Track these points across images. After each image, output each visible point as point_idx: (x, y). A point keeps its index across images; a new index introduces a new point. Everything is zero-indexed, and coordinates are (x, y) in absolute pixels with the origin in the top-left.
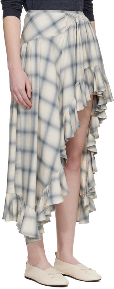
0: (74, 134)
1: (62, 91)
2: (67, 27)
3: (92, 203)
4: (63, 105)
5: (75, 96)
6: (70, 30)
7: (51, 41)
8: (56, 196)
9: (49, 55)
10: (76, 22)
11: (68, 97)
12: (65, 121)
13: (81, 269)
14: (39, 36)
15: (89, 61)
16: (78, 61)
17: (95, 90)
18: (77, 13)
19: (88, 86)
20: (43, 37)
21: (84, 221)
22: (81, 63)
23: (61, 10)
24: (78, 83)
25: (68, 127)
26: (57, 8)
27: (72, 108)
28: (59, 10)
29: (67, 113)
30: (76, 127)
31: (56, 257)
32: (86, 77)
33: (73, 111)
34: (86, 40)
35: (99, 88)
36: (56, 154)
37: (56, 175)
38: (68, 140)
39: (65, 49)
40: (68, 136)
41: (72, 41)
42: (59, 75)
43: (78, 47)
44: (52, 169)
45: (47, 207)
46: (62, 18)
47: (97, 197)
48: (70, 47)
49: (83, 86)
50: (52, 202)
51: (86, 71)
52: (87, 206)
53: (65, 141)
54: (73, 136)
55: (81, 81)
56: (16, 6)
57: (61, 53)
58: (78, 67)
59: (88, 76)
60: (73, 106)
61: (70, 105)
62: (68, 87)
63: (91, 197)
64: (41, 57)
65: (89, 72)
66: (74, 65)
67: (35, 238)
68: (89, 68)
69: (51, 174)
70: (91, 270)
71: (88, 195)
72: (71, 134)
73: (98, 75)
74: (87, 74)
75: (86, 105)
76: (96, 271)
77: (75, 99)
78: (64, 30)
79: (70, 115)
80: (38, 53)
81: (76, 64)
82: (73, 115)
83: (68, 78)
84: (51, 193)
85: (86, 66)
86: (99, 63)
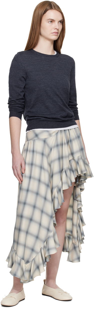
0: (60, 206)
1: (52, 176)
2: (56, 132)
4: (53, 186)
5: (61, 179)
6: (58, 134)
7: (45, 141)
8: (52, 249)
9: (43, 151)
11: (56, 181)
12: (54, 197)
13: (59, 292)
14: (36, 138)
15: (72, 154)
16: (64, 155)
17: (79, 173)
19: (73, 172)
20: (39, 139)
22: (66, 157)
24: (64, 170)
25: (56, 202)
27: (59, 188)
29: (55, 192)
30: (61, 201)
31: (44, 283)
32: (71, 166)
33: (60, 190)
34: (69, 139)
35: (82, 172)
36: (51, 220)
37: (51, 234)
38: (57, 211)
39: (54, 147)
40: (56, 208)
41: (59, 141)
42: (50, 165)
43: (63, 146)
44: (48, 230)
45: (47, 256)
48: (57, 146)
49: (68, 172)
50: (49, 253)
51: (71, 161)
53: (55, 211)
54: (60, 207)
55: (66, 169)
57: (51, 150)
58: (64, 159)
59: (72, 165)
60: (59, 186)
61: (57, 186)
62: (56, 173)
64: (37, 152)
65: (73, 162)
66: (61, 158)
68: (73, 159)
69: (48, 233)
70: (66, 293)
72: (58, 206)
73: (81, 163)
74: (71, 163)
75: (70, 186)
76: (69, 294)
77: (61, 182)
78: (54, 134)
79: (58, 193)
80: (35, 149)
81: (62, 158)
82: (59, 193)
83: (56, 167)
84: (48, 247)
85: (71, 158)
86: (81, 153)
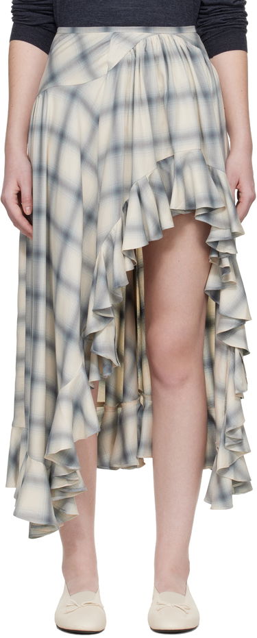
2: (112, 63)
3: (240, 463)
6: (119, 70)
7: (74, 94)
9: (65, 126)
10: (135, 52)
14: (50, 85)
15: (171, 140)
16: (135, 139)
18: (147, 31)
20: (56, 87)
21: (219, 503)
22: (143, 145)
23: (105, 26)
24: (133, 187)
26: (96, 20)
28: (101, 25)
34: (165, 92)
39: (106, 112)
41: (124, 93)
43: (136, 109)
46: (102, 44)
47: (249, 451)
48: (116, 107)
52: (225, 470)
55: (140, 183)
56: (27, 19)
57: (97, 120)
63: (236, 449)
67: (45, 526)
68: (172, 157)
71: (226, 444)
78: (105, 69)
81: (131, 147)
